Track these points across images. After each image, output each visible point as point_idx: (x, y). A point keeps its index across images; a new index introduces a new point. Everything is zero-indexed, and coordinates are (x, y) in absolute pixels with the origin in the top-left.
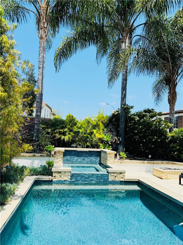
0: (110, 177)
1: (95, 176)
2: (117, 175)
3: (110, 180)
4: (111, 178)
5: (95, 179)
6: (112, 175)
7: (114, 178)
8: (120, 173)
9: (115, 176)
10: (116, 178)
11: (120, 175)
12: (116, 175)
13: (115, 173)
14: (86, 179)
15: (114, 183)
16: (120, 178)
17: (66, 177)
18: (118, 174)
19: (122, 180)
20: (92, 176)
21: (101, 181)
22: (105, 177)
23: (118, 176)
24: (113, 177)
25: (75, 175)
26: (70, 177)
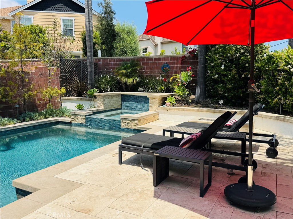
0: (123, 123)
1: (107, 121)
3: (122, 127)
4: (123, 125)
5: (107, 125)
6: (124, 121)
7: (126, 125)
8: (132, 119)
9: (128, 123)
10: (129, 125)
11: (132, 122)
13: (127, 119)
14: (99, 124)
15: (126, 130)
16: (133, 125)
17: (82, 120)
18: (130, 120)
19: (134, 128)
20: (105, 121)
21: (113, 127)
22: (117, 124)
25: (89, 119)
26: (85, 121)
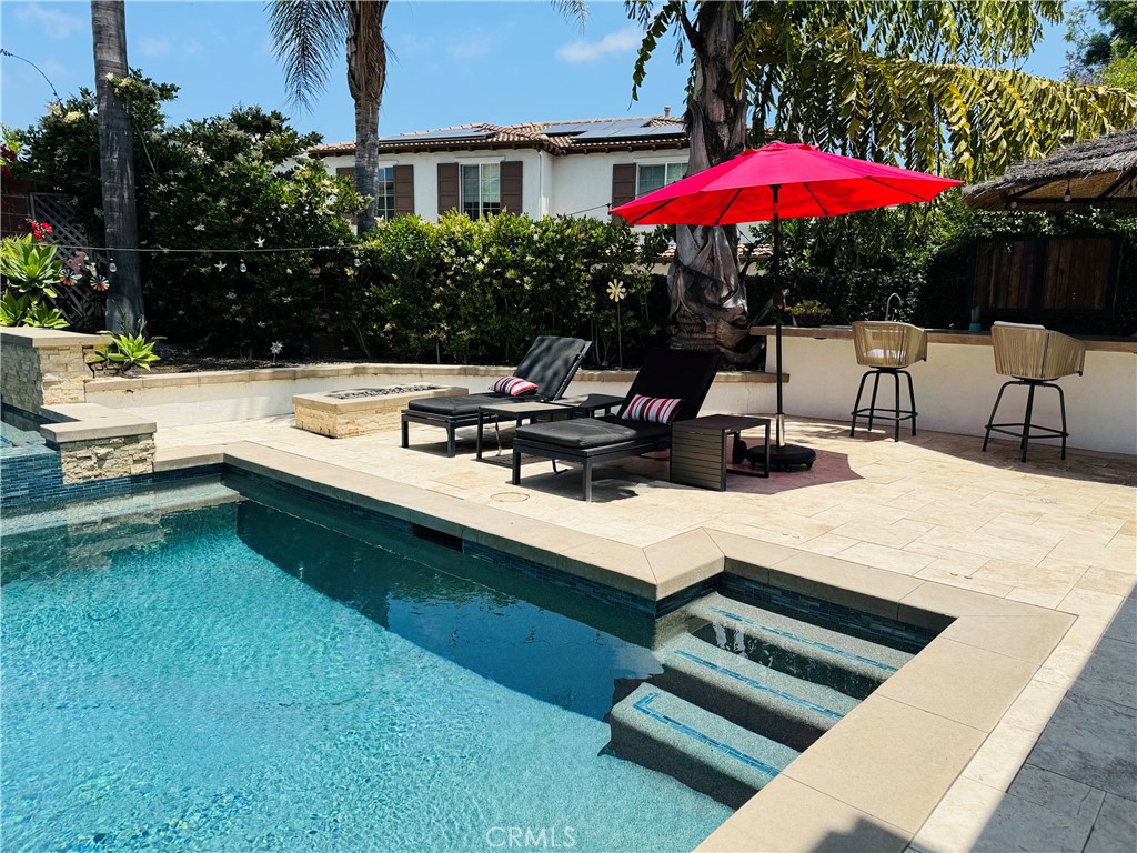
0: (71, 465)
2: (109, 453)
3: (68, 481)
4: (78, 470)
6: (83, 453)
7: (92, 468)
8: (125, 437)
9: (102, 459)
10: (107, 464)
11: (127, 448)
12: (102, 451)
13: (97, 443)
15: (94, 491)
16: (131, 460)
18: (116, 443)
19: (137, 469)
22: (38, 473)
23: (117, 453)
24: (89, 463)
